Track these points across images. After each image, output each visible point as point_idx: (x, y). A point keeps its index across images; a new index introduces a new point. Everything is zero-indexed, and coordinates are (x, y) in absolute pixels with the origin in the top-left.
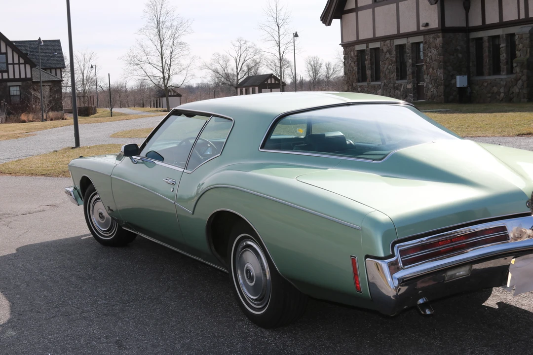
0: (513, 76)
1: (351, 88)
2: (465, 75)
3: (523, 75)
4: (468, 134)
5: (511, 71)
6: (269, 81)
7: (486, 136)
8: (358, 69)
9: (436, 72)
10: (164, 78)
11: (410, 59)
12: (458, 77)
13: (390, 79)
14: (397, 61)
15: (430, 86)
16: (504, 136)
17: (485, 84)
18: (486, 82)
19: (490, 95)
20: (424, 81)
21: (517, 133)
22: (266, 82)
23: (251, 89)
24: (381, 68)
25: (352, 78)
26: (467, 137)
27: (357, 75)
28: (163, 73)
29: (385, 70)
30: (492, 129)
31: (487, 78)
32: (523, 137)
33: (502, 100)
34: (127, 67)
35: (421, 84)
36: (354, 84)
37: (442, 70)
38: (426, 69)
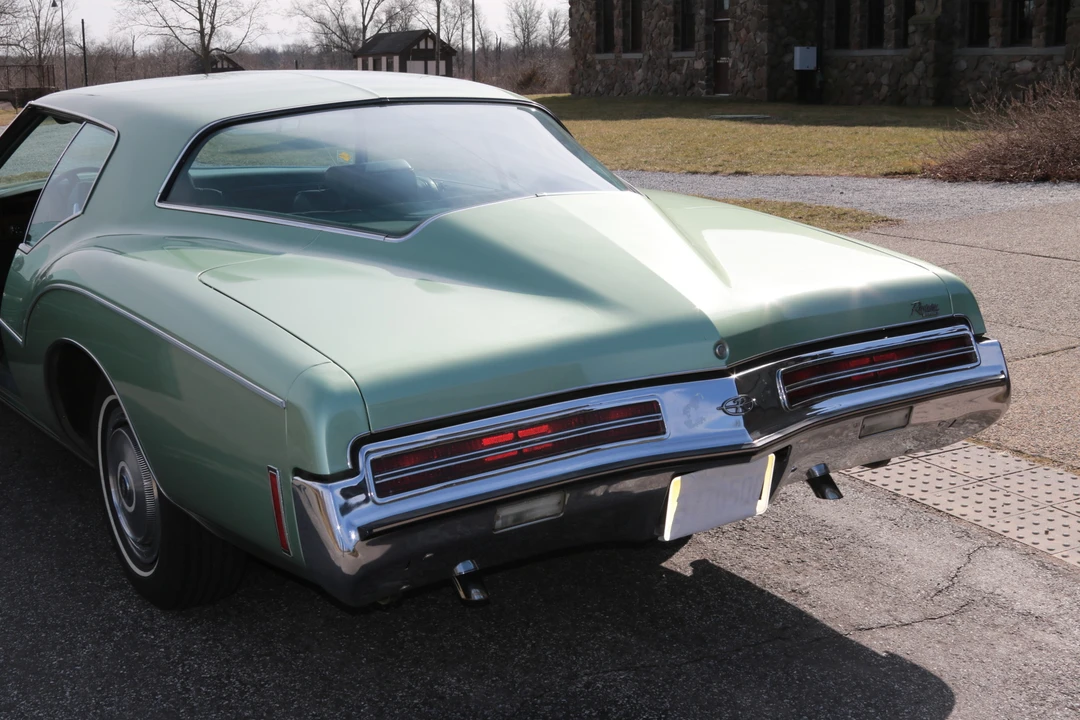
0: (907, 52)
1: (583, 65)
2: (813, 45)
3: (927, 50)
4: (787, 168)
5: (903, 42)
6: (422, 45)
7: (823, 175)
8: (598, 25)
9: (753, 37)
10: (202, 31)
11: (702, 8)
12: (798, 50)
13: (660, 48)
14: (675, 12)
15: (741, 66)
16: (857, 176)
17: (852, 66)
18: (854, 62)
19: (860, 89)
20: (727, 55)
21: (886, 170)
22: (416, 47)
23: (384, 59)
24: (644, 25)
25: (585, 45)
26: (785, 174)
27: (594, 38)
28: (201, 20)
29: (651, 29)
30: (838, 160)
31: (857, 53)
32: (895, 180)
33: (884, 100)
34: (125, 7)
35: (723, 60)
36: (588, 56)
37: (765, 35)
38: (735, 30)
